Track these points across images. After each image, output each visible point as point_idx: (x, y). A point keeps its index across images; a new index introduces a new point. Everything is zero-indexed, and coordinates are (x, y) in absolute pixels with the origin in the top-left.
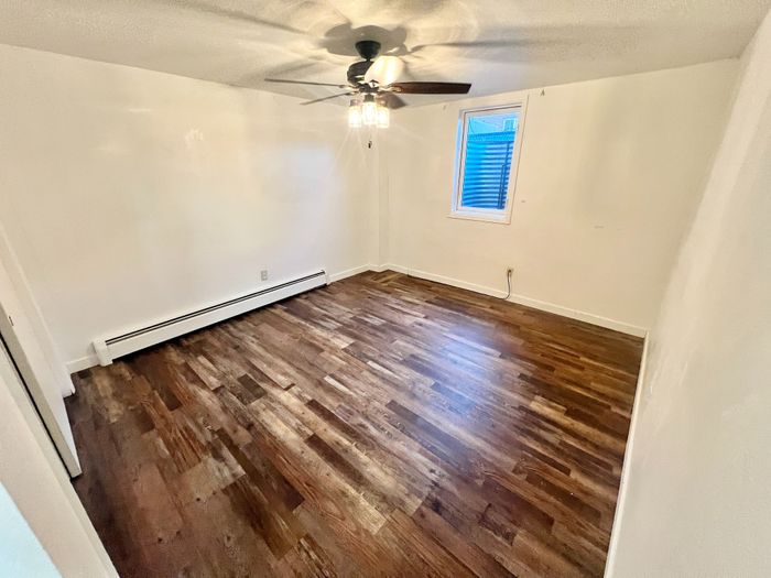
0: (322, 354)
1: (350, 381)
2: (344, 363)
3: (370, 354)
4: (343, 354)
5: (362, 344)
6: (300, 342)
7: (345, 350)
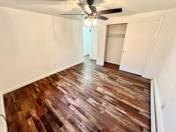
0: (103, 85)
1: (93, 79)
2: (96, 83)
3: (91, 85)
4: (98, 85)
5: (93, 88)
6: (112, 89)
7: (98, 87)
